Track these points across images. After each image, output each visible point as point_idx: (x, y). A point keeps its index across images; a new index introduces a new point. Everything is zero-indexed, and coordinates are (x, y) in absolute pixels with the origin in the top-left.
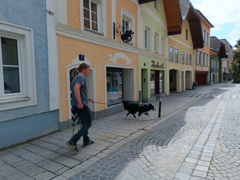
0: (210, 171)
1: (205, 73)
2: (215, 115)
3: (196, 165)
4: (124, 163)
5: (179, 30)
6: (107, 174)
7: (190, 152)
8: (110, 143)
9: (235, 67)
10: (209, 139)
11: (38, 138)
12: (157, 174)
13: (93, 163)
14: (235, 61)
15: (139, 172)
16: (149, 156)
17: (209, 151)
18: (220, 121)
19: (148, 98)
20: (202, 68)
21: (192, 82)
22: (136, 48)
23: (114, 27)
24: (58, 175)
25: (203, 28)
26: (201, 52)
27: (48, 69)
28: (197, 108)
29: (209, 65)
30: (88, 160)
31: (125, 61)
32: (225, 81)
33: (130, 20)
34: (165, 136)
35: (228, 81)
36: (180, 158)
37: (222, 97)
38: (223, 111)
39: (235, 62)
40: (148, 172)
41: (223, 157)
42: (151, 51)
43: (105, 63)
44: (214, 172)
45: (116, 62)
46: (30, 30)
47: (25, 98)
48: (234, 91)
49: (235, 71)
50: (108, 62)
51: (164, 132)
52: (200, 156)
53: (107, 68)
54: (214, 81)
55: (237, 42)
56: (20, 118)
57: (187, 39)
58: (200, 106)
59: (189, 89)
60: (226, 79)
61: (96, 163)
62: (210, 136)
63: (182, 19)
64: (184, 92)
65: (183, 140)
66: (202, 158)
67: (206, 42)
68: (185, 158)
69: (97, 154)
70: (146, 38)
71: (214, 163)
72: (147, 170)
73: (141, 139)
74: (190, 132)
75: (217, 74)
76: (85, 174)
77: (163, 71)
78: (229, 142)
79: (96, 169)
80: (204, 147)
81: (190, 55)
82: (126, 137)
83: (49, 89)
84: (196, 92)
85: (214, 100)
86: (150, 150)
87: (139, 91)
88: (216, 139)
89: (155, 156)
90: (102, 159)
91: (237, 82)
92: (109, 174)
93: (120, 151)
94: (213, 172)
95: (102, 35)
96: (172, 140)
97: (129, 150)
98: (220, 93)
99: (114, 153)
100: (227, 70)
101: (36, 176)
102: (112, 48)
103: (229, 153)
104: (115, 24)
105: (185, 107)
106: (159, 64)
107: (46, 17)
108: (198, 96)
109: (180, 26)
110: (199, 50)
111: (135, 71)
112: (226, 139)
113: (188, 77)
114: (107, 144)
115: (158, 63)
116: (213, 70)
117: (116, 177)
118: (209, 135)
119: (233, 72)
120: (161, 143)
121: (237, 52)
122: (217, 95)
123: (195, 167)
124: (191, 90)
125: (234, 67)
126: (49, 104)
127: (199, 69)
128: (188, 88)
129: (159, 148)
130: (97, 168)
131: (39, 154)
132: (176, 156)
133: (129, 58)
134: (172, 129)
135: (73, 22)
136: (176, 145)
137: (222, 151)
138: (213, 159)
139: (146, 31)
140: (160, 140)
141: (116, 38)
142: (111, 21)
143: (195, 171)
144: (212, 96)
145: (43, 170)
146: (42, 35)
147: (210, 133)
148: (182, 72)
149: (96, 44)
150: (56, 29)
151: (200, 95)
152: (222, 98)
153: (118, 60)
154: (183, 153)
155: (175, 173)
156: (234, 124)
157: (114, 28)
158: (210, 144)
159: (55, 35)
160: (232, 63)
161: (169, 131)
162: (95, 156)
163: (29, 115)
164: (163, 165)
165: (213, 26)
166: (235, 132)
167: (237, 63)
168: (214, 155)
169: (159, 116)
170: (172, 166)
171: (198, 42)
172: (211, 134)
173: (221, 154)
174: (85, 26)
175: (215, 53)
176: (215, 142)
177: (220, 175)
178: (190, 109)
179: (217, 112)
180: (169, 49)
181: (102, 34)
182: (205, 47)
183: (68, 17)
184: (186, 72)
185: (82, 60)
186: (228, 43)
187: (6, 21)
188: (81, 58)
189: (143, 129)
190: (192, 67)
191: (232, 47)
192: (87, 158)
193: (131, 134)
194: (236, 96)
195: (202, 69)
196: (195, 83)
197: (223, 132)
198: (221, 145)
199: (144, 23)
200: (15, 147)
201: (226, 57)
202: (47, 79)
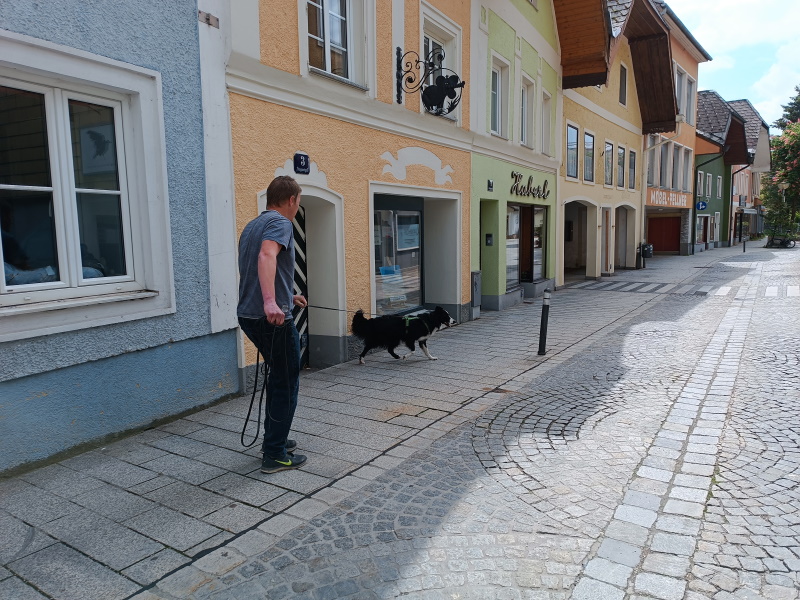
0: (712, 501)
1: (678, 215)
2: (715, 347)
3: (671, 485)
4: (458, 482)
5: (600, 70)
6: (417, 512)
7: (649, 452)
8: (404, 430)
9: (775, 195)
10: (702, 416)
11: (182, 415)
12: (561, 509)
13: (368, 483)
14: (774, 174)
15: (508, 504)
16: (530, 464)
17: (705, 449)
18: (730, 364)
19: (498, 297)
20: (668, 196)
21: (636, 245)
22: (466, 130)
23: (399, 62)
24: (275, 515)
25: (678, 61)
26: (667, 145)
27: (204, 200)
28: (657, 325)
29: (690, 188)
30: (349, 474)
31: (432, 174)
32: (740, 241)
33: (448, 39)
34: (568, 409)
35: (751, 239)
36: (622, 469)
37: (734, 291)
38: (738, 335)
39: (775, 179)
40: (535, 505)
41: (748, 464)
42: (509, 142)
43: (371, 181)
44: (724, 502)
45: (403, 178)
46: (153, 78)
47: (140, 291)
48: (770, 274)
49: (775, 209)
50: (378, 178)
51: (562, 397)
52: (680, 462)
53: (377, 197)
54: (705, 239)
55: (783, 109)
56: (129, 353)
57: (622, 100)
58: (666, 319)
59: (625, 268)
60: (746, 234)
61: (378, 483)
62: (704, 409)
63: (611, 35)
64: (609, 275)
65: (624, 421)
66: (685, 467)
67: (683, 110)
68: (637, 469)
69: (373, 460)
70: (494, 97)
71: (722, 479)
72: (531, 498)
73: (497, 416)
74: (641, 397)
75: (717, 219)
76: (352, 511)
77: (547, 208)
78: (762, 425)
79: (382, 499)
80: (687, 438)
81: (632, 154)
82: (450, 413)
83: (207, 266)
84: (647, 276)
85: (708, 301)
86: (528, 447)
87: (473, 274)
88: (723, 417)
89: (547, 462)
90: (393, 473)
91: (780, 242)
92: (421, 510)
93: (440, 450)
94: (721, 502)
95: (363, 90)
96: (591, 421)
97: (467, 447)
98: (725, 281)
99: (424, 456)
100: (749, 205)
101: (211, 516)
102: (392, 133)
103: (764, 455)
104: (403, 53)
105: (617, 325)
106: (534, 185)
107: (197, 34)
108: (656, 289)
109: (603, 59)
110: (661, 136)
111: (459, 207)
112: (752, 415)
113: (621, 228)
114: (397, 432)
115: (530, 179)
116: (704, 204)
117: (446, 518)
118: (701, 406)
119: (766, 210)
120: (558, 428)
121: (783, 142)
122: (715, 287)
123: (669, 491)
124: (632, 269)
125: (772, 193)
126: (209, 311)
127: (660, 200)
128: (622, 265)
129: (554, 442)
130: (384, 496)
131: (200, 458)
132: (609, 462)
133: (443, 166)
134: (587, 390)
135: (276, 51)
136: (605, 434)
137: (742, 449)
138: (718, 471)
139: (494, 74)
140: (554, 421)
141: (403, 100)
142: (391, 44)
143: (669, 501)
144: (702, 290)
145: (227, 501)
146: (186, 92)
147: (703, 401)
148: (606, 212)
149: (344, 121)
150: (227, 74)
151: (664, 285)
152: (732, 295)
153: (410, 170)
154: (628, 454)
155: (613, 506)
156: (774, 375)
157: (399, 68)
158: (707, 431)
159: (224, 91)
160: (764, 182)
161: (577, 394)
162: (367, 464)
163: (155, 345)
164: (573, 487)
165: (707, 58)
166: (778, 396)
167: (780, 181)
168: (720, 459)
169: (542, 351)
170: (601, 489)
171: (658, 111)
172: (706, 403)
173: (740, 458)
174: (311, 62)
175: (713, 146)
176: (722, 425)
177: (742, 511)
178: (636, 328)
179: (720, 338)
180: (566, 135)
181: (364, 87)
182: (680, 127)
183: (263, 35)
184: (618, 209)
185: (303, 173)
186: (755, 114)
187: (84, 48)
188: (301, 167)
189: (497, 390)
190: (638, 193)
191: (767, 128)
192: (347, 471)
193: (464, 404)
194: (776, 288)
195: (668, 202)
196: (644, 246)
197: (743, 396)
198: (738, 433)
199: (489, 50)
200: (120, 442)
201: (748, 160)
202: (202, 232)
